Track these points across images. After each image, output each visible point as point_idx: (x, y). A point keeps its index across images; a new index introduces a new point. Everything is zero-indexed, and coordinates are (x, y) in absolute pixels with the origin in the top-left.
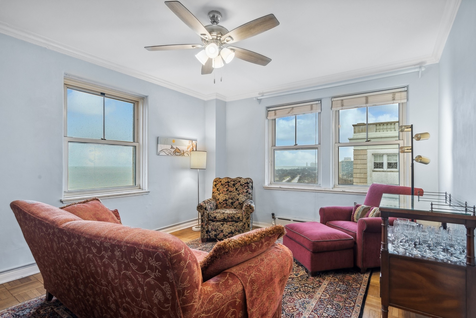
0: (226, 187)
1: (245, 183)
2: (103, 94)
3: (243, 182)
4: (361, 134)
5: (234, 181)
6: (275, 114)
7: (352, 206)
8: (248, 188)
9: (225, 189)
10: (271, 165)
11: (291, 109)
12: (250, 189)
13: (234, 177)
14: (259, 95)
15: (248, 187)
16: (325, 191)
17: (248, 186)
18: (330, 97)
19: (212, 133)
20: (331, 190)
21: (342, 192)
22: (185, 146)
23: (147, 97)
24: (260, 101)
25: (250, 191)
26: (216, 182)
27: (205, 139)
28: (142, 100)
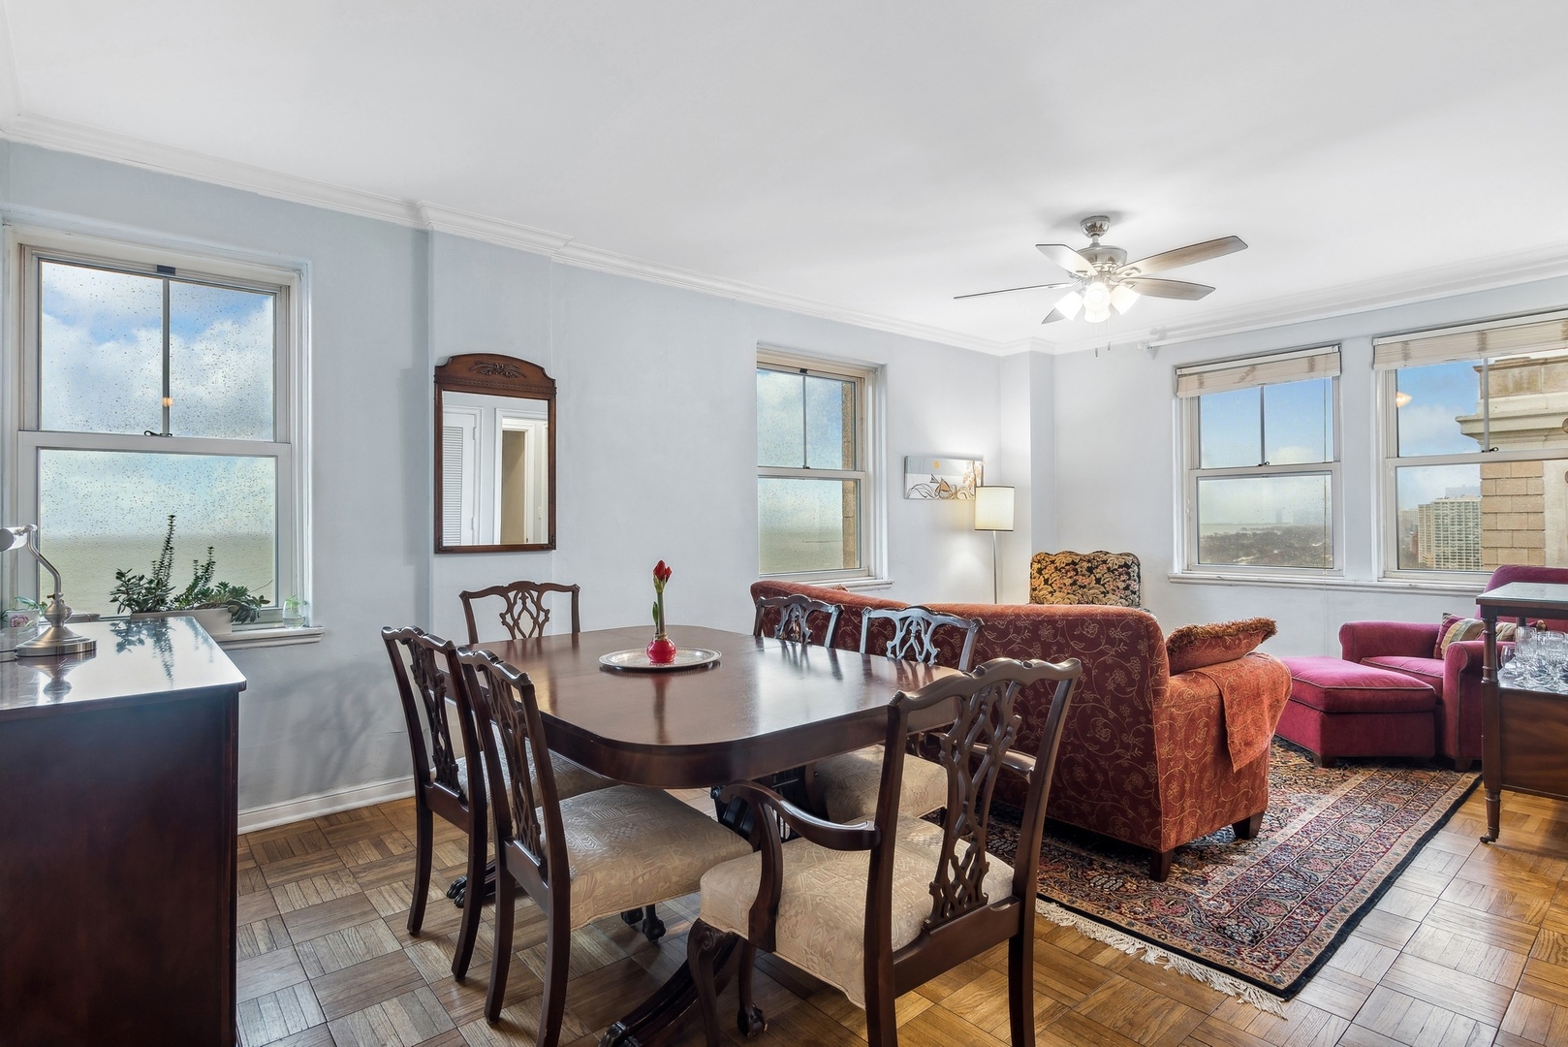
0: (1069, 575)
1: (1120, 567)
2: (803, 371)
3: (1114, 563)
4: (1514, 401)
5: (1089, 561)
6: (1201, 384)
7: (1438, 622)
8: (1129, 579)
9: (1068, 581)
10: (1189, 519)
11: (1248, 368)
12: (1135, 581)
13: (1085, 549)
14: (1153, 337)
15: (1130, 576)
16: (1355, 586)
17: (1128, 574)
18: (1366, 336)
19: (1019, 438)
20: (1376, 583)
21: (1407, 588)
22: (959, 474)
23: (883, 366)
24: (1154, 351)
25: (1135, 586)
26: (1039, 562)
27: (1000, 455)
28: (872, 375)
